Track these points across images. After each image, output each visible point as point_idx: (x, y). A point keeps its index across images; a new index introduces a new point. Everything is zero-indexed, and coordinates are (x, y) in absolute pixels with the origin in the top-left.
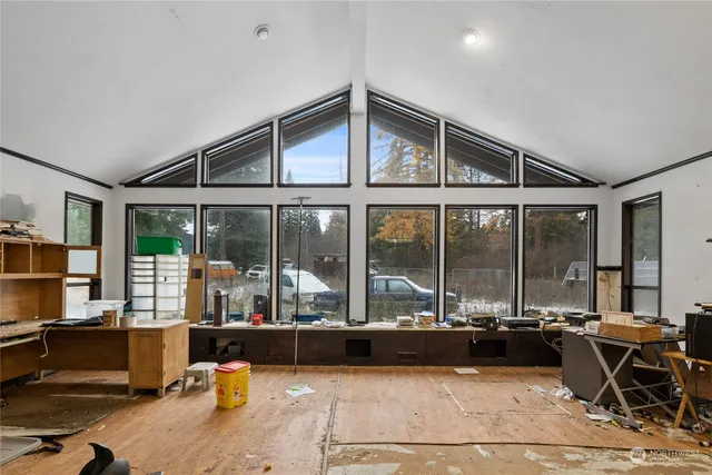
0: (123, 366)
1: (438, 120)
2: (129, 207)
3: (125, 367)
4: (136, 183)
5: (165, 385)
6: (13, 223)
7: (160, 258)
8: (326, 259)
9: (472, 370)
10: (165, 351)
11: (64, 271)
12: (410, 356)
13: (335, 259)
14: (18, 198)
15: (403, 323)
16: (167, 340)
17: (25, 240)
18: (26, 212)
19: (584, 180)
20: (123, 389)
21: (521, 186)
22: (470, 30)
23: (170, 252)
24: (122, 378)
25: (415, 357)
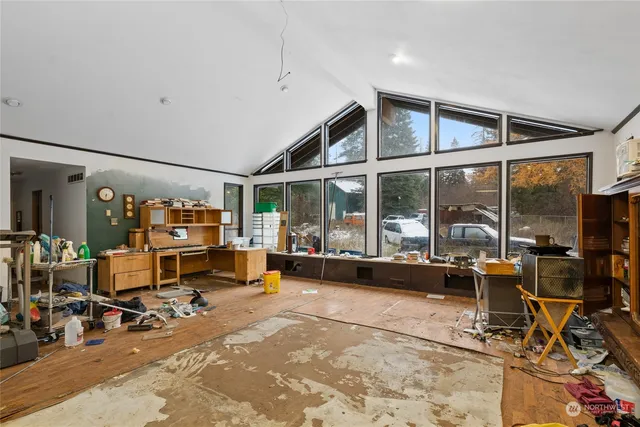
0: (233, 271)
1: (430, 102)
2: (255, 186)
3: (234, 271)
4: (258, 173)
5: (249, 280)
6: (199, 201)
7: (265, 214)
8: (450, 209)
9: (442, 297)
10: (248, 263)
11: (219, 222)
12: (399, 282)
13: (459, 208)
14: (203, 189)
15: (397, 258)
16: (249, 256)
17: (203, 208)
18: (206, 196)
19: (580, 130)
20: (233, 280)
21: (504, 145)
22: (393, 55)
23: (270, 211)
24: (232, 275)
25: (402, 283)
